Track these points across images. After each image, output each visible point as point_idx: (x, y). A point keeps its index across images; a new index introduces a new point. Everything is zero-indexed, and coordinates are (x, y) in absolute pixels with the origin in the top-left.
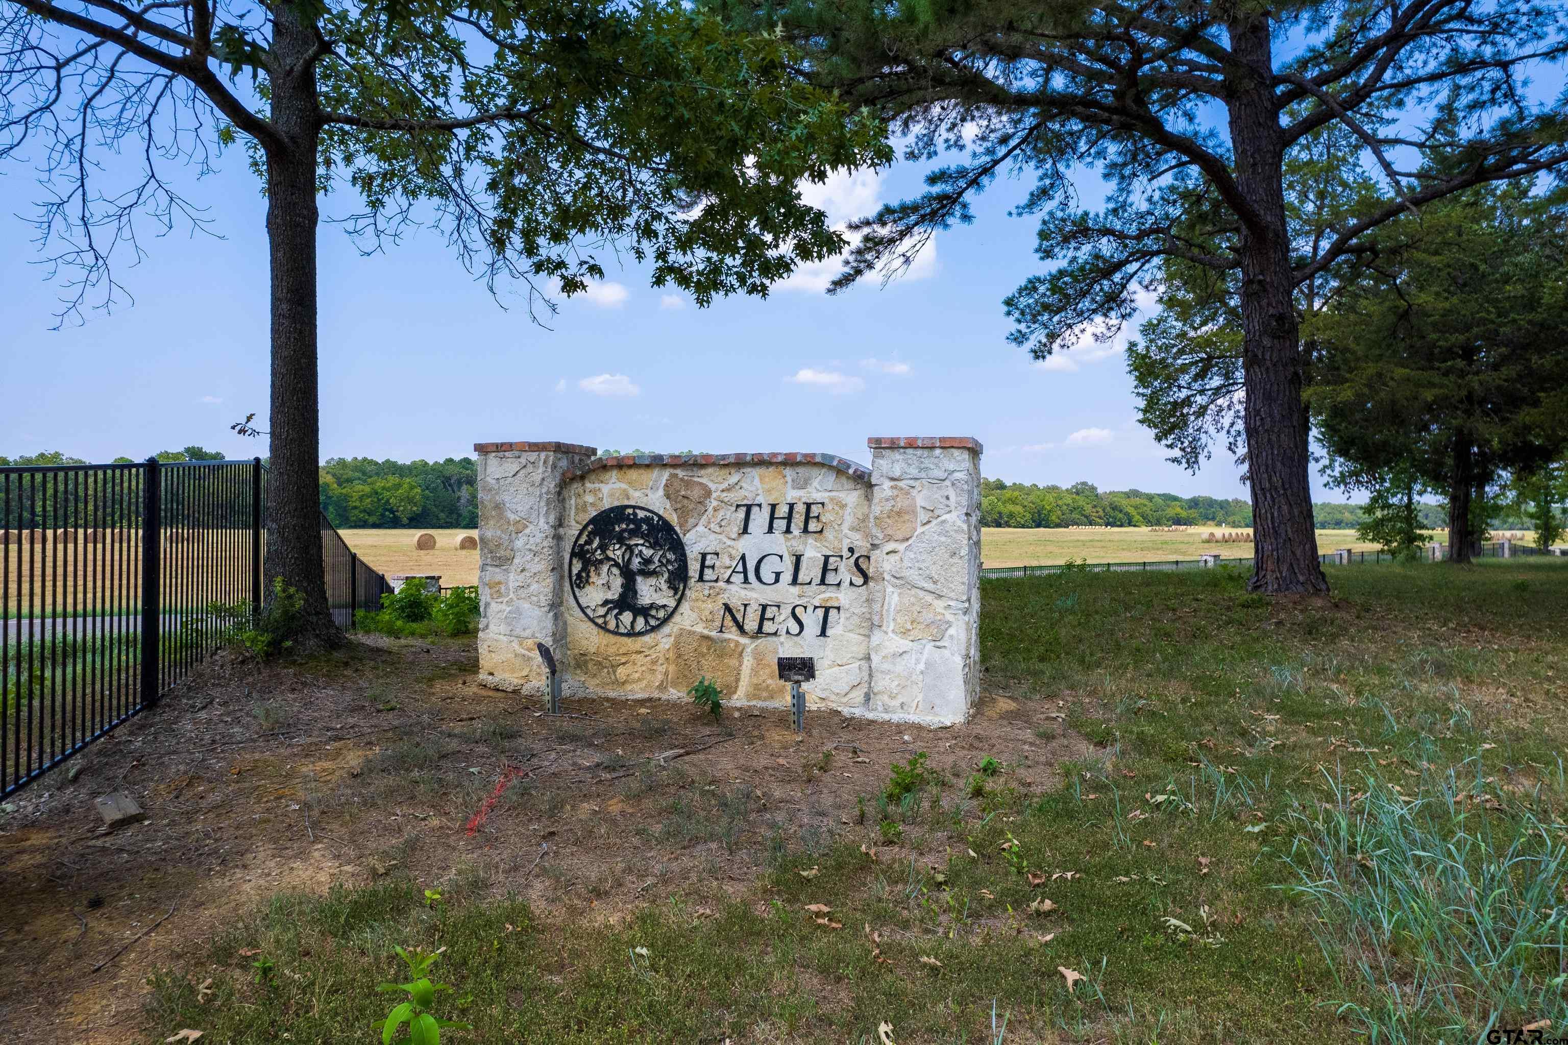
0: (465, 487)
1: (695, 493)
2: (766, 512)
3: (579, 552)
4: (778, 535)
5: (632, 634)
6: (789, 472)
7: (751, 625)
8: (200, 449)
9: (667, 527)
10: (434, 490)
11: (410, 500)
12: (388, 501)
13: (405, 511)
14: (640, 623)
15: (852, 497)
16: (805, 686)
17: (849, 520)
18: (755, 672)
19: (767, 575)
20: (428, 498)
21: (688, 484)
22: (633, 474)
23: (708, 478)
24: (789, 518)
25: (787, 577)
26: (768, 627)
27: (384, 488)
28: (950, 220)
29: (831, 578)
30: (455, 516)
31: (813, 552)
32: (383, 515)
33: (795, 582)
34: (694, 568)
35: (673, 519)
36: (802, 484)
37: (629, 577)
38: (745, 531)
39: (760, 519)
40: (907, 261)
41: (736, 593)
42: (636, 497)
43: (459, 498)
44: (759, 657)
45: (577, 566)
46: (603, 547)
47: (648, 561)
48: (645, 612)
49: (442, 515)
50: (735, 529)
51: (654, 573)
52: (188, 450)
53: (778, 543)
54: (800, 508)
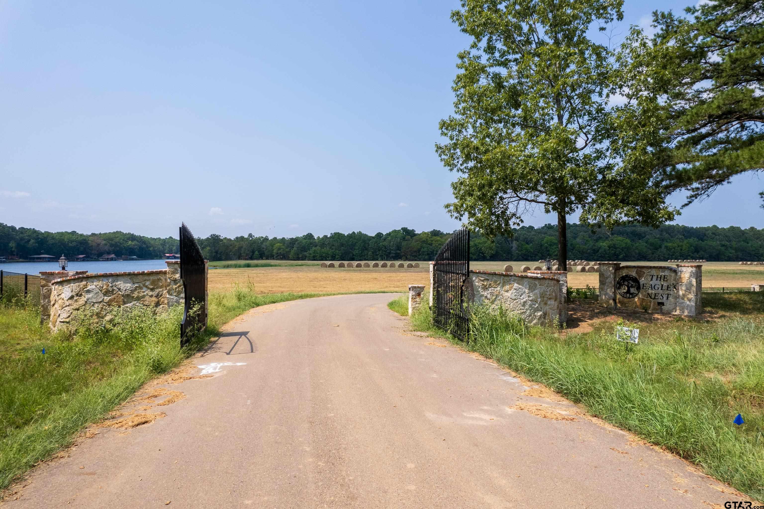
0: (514, 242)
1: (642, 273)
2: (656, 277)
3: (618, 283)
4: (658, 281)
5: (629, 298)
6: (661, 270)
7: (653, 297)
8: (407, 228)
9: (636, 278)
10: (500, 244)
11: (491, 248)
12: (481, 249)
13: (488, 253)
14: (631, 296)
15: (673, 275)
16: (663, 307)
17: (672, 279)
18: (654, 305)
19: (656, 288)
20: (498, 247)
21: (641, 271)
22: (630, 269)
23: (644, 270)
24: (661, 278)
25: (660, 289)
26: (656, 297)
27: (479, 243)
28: (724, 183)
29: (669, 289)
30: (510, 255)
31: (665, 284)
32: (479, 255)
33: (662, 289)
34: (641, 286)
35: (638, 277)
36: (664, 272)
37: (629, 288)
38: (652, 280)
39: (655, 278)
40: (708, 196)
41: (650, 291)
42: (630, 273)
43: (512, 247)
44: (654, 303)
45: (618, 286)
46: (623, 282)
47: (632, 285)
48: (632, 294)
49: (504, 255)
50: (649, 279)
51: (634, 287)
52: (402, 229)
53: (658, 282)
54: (663, 276)
